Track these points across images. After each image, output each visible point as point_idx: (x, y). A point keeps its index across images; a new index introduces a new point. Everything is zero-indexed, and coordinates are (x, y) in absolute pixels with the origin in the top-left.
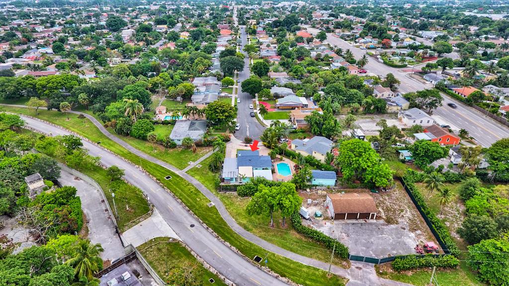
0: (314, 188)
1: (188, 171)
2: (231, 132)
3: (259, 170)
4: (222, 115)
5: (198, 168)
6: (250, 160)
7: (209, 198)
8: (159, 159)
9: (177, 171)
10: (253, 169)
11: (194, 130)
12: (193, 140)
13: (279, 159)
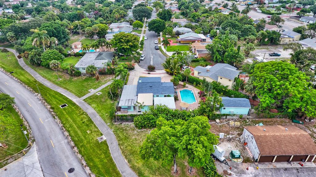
0: (225, 117)
1: (86, 99)
2: (136, 62)
3: (160, 97)
4: (126, 44)
5: (97, 95)
6: (151, 86)
7: (101, 130)
8: (61, 87)
9: (75, 99)
10: (153, 96)
11: (100, 60)
12: (97, 69)
13: (182, 85)
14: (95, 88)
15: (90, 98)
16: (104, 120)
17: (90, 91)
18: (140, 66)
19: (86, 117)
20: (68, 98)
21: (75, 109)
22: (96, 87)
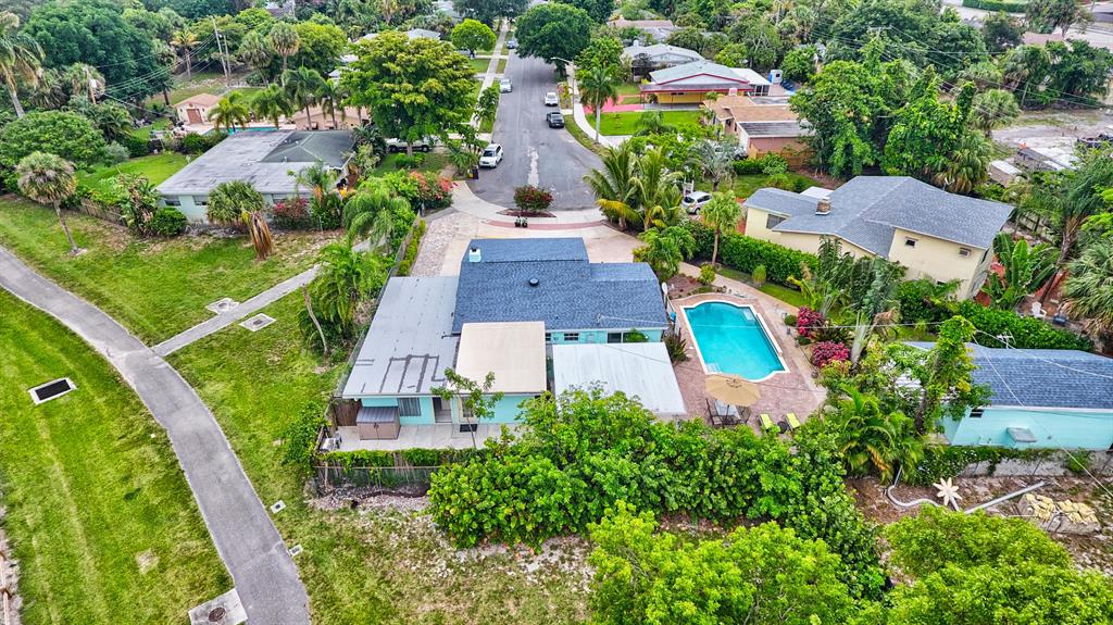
1: (186, 350)
2: (460, 174)
3: (587, 342)
4: (410, 87)
5: (247, 332)
6: (534, 281)
7: (226, 552)
8: (71, 288)
9: (125, 354)
10: (548, 335)
11: (288, 161)
12: (269, 200)
13: (692, 280)
14: (242, 296)
15: (206, 346)
16: (259, 481)
17: (213, 308)
18: (477, 193)
19: (157, 459)
20: (89, 349)
21: (105, 412)
22: (248, 290)
